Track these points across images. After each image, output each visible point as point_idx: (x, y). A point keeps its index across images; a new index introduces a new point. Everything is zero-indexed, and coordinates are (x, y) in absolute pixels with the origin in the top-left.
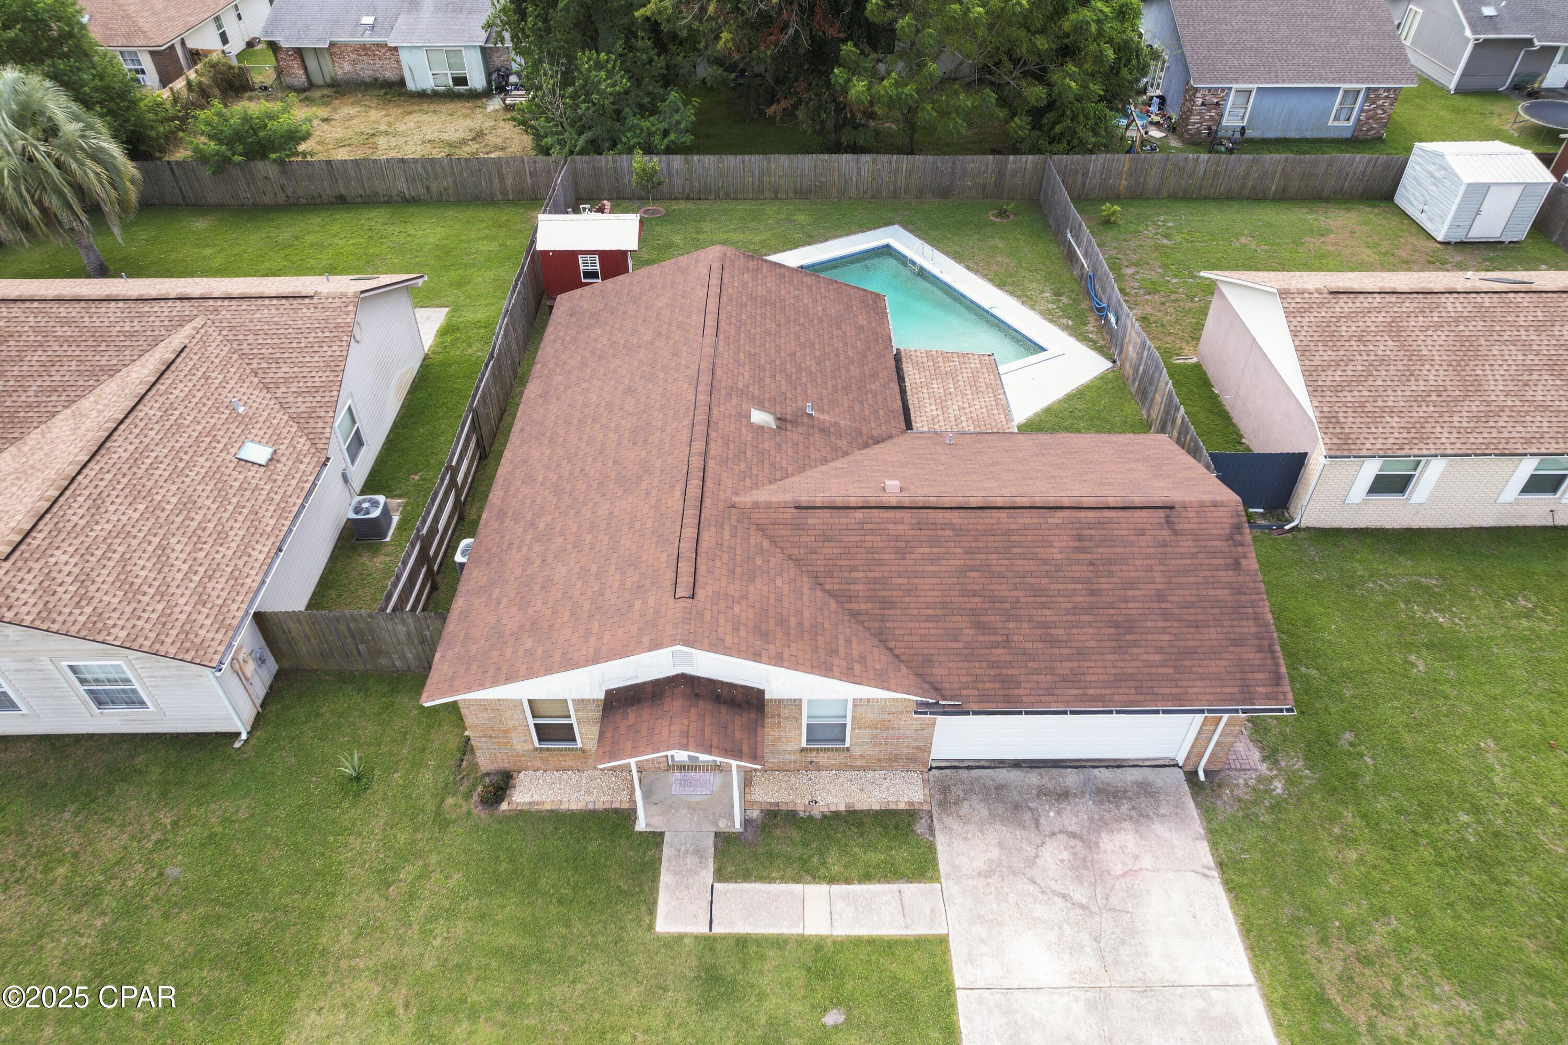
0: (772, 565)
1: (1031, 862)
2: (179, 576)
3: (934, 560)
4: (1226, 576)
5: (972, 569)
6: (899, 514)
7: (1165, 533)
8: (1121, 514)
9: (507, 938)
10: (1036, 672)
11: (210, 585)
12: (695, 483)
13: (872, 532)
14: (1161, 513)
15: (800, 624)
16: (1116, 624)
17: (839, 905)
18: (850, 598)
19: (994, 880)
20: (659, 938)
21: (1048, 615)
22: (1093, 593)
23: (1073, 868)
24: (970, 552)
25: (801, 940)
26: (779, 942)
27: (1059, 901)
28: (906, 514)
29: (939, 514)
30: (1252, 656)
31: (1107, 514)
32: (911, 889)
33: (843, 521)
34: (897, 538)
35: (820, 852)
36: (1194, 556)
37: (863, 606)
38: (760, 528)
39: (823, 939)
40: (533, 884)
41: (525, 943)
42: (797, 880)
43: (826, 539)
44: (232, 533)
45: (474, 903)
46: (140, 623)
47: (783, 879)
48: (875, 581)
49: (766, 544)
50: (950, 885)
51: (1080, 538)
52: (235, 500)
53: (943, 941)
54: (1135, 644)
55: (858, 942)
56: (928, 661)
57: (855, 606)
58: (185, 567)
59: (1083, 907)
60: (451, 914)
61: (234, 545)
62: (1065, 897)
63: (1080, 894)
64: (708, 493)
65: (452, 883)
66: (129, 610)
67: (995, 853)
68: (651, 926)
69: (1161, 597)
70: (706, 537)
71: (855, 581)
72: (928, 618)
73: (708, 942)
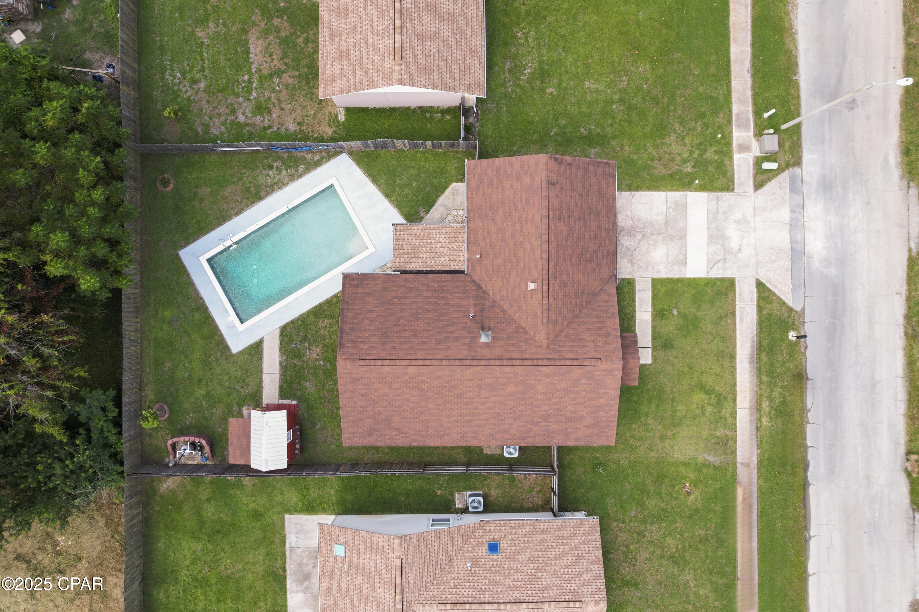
0: (573, 332)
1: (629, 249)
2: (566, 547)
3: (568, 274)
4: (574, 170)
5: (571, 260)
6: (551, 285)
7: (558, 187)
8: (550, 201)
9: (653, 407)
10: (605, 244)
11: (566, 535)
12: (540, 362)
13: (558, 295)
14: (550, 186)
15: (598, 322)
16: (590, 213)
17: (642, 309)
18: (582, 305)
19: (635, 261)
20: (653, 362)
21: (587, 236)
22: (579, 219)
23: (630, 236)
24: (565, 260)
25: (653, 320)
26: (654, 328)
27: (641, 243)
28: (550, 282)
29: (550, 270)
30: (600, 170)
31: (550, 207)
32: (637, 287)
33: (553, 306)
34: (560, 286)
35: (626, 314)
36: (566, 179)
37: (584, 300)
38: (556, 337)
39: (652, 314)
40: (636, 402)
41: (655, 401)
42: (635, 322)
43: (560, 313)
44: (539, 539)
45: (642, 419)
46: (591, 549)
47: (635, 326)
48: (575, 295)
49: (564, 334)
50: (636, 275)
51: (560, 219)
52: (522, 545)
53: (653, 280)
54: (596, 209)
55: (653, 304)
56: (602, 279)
57: (584, 303)
58: (562, 547)
59: (643, 236)
60: (646, 425)
61: (545, 536)
62: (640, 241)
63: (639, 236)
64: (545, 357)
65: (635, 427)
66: (587, 555)
67: (625, 260)
68: (650, 365)
69: (581, 195)
70: (569, 356)
71: (576, 302)
72: (588, 278)
73: (654, 348)
